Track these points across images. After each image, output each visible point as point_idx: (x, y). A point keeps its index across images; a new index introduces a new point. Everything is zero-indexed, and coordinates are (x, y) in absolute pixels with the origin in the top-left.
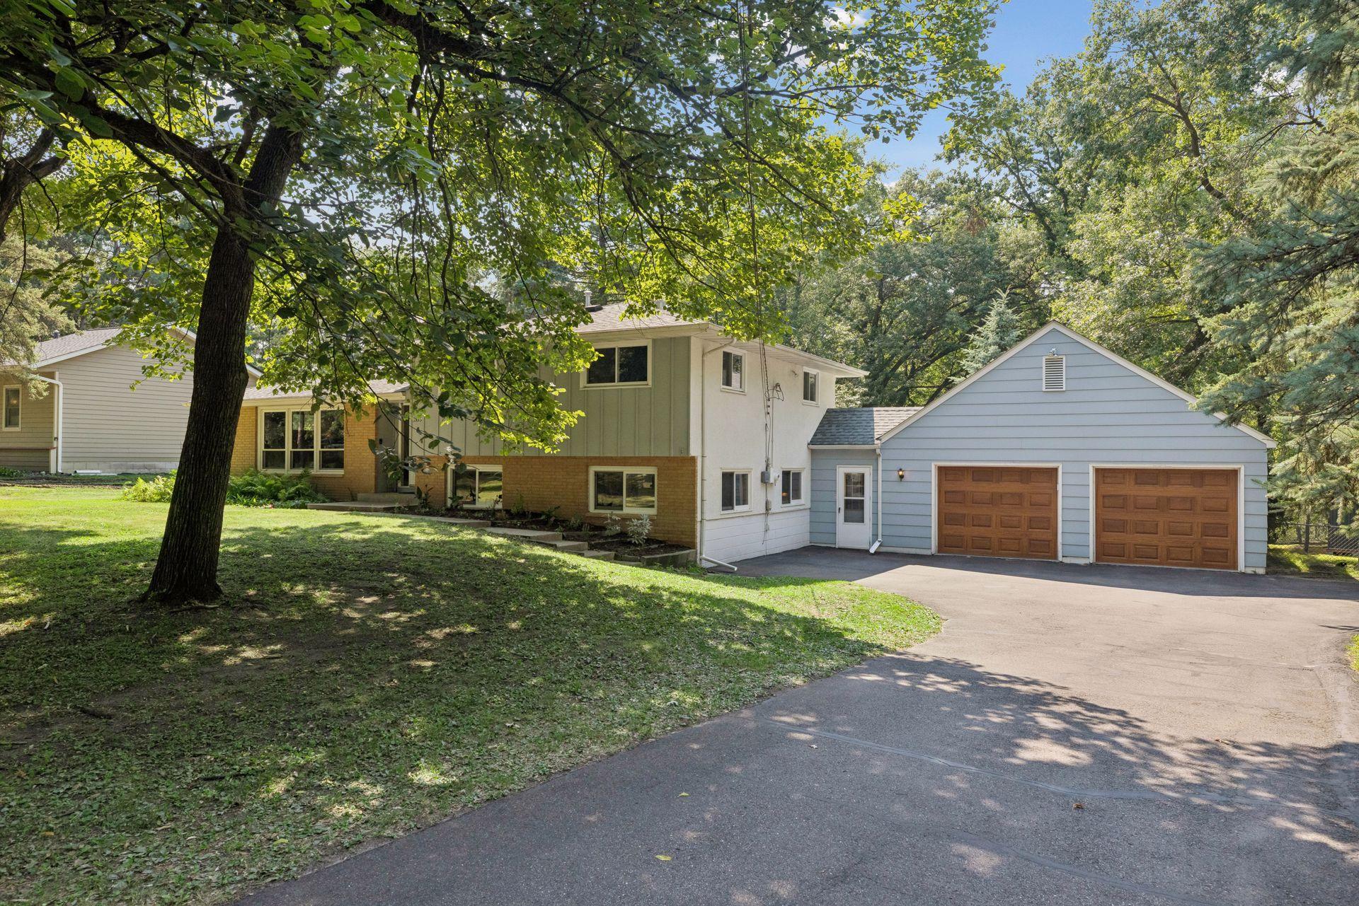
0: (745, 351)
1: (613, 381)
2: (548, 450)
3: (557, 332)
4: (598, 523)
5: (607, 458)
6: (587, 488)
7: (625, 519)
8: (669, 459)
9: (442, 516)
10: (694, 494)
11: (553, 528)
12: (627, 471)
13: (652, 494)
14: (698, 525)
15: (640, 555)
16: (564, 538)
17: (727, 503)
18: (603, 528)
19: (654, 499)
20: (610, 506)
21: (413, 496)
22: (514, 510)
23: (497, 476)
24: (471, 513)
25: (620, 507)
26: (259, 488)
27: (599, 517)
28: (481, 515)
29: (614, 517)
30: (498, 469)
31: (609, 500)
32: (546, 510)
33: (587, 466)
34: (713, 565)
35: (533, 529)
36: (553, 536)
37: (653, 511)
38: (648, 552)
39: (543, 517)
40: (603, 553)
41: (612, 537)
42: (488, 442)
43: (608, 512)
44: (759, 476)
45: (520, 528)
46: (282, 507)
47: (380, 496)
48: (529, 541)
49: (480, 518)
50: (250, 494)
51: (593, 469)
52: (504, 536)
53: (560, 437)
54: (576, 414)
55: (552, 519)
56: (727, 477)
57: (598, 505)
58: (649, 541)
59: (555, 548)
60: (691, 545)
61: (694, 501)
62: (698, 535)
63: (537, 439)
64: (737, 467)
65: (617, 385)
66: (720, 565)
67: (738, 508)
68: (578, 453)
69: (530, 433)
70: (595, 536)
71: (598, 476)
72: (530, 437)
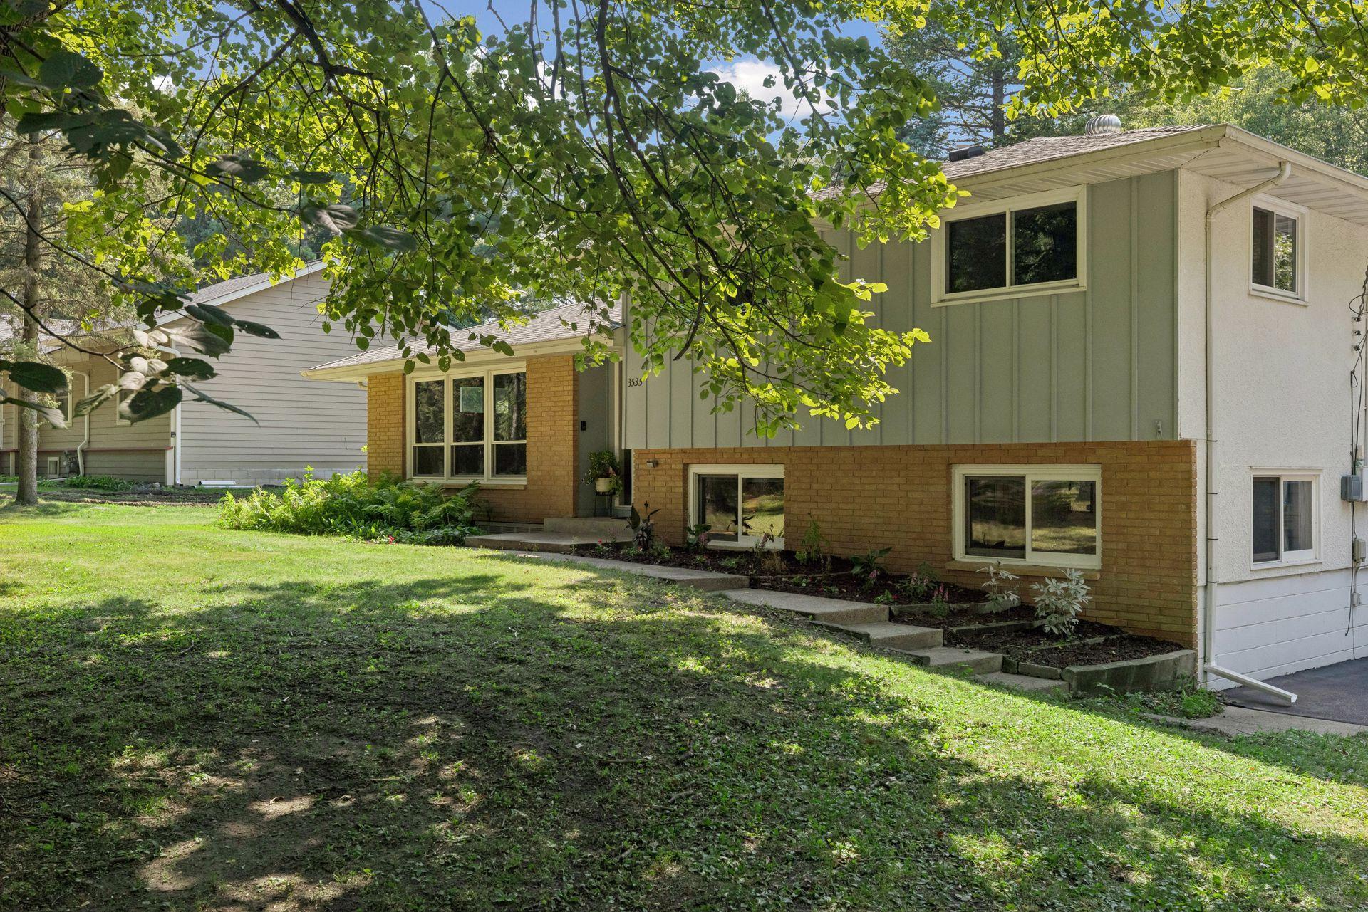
0: (1304, 210)
1: (1002, 283)
2: (852, 422)
3: (856, 145)
4: (970, 584)
5: (990, 447)
6: (949, 512)
7: (1030, 577)
8: (1127, 447)
9: (663, 563)
10: (1189, 523)
11: (868, 597)
12: (1035, 475)
13: (1092, 524)
14: (1199, 596)
15: (1063, 664)
16: (894, 618)
17: (1265, 545)
18: (980, 595)
19: (1094, 532)
20: (1000, 547)
21: (624, 523)
22: (801, 555)
23: (774, 486)
24: (716, 559)
25: (1020, 550)
26: (387, 508)
27: (971, 572)
28: (732, 562)
29: (1005, 574)
30: (776, 472)
31: (994, 532)
32: (861, 554)
33: (949, 466)
34: (1232, 684)
35: (831, 595)
36: (869, 613)
37: (1092, 562)
38: (1083, 655)
39: (856, 570)
40: (976, 655)
41: (1001, 616)
42: (730, 408)
43: (992, 560)
44: (1337, 485)
45: (805, 592)
46: (411, 541)
47: (579, 523)
48: (813, 624)
49: (730, 570)
50: (372, 518)
51: (961, 472)
52: (760, 611)
53: (876, 392)
54: (909, 337)
55: (874, 575)
56: (1265, 488)
57: (973, 546)
58: (1085, 626)
59: (864, 644)
60: (1184, 641)
61: (1188, 540)
62: (1199, 616)
63: (824, 396)
64: (1285, 466)
65: (1010, 291)
66: (1246, 686)
67: (1288, 557)
68: (927, 436)
69: (809, 386)
70: (962, 612)
71: (972, 485)
72: (811, 392)
